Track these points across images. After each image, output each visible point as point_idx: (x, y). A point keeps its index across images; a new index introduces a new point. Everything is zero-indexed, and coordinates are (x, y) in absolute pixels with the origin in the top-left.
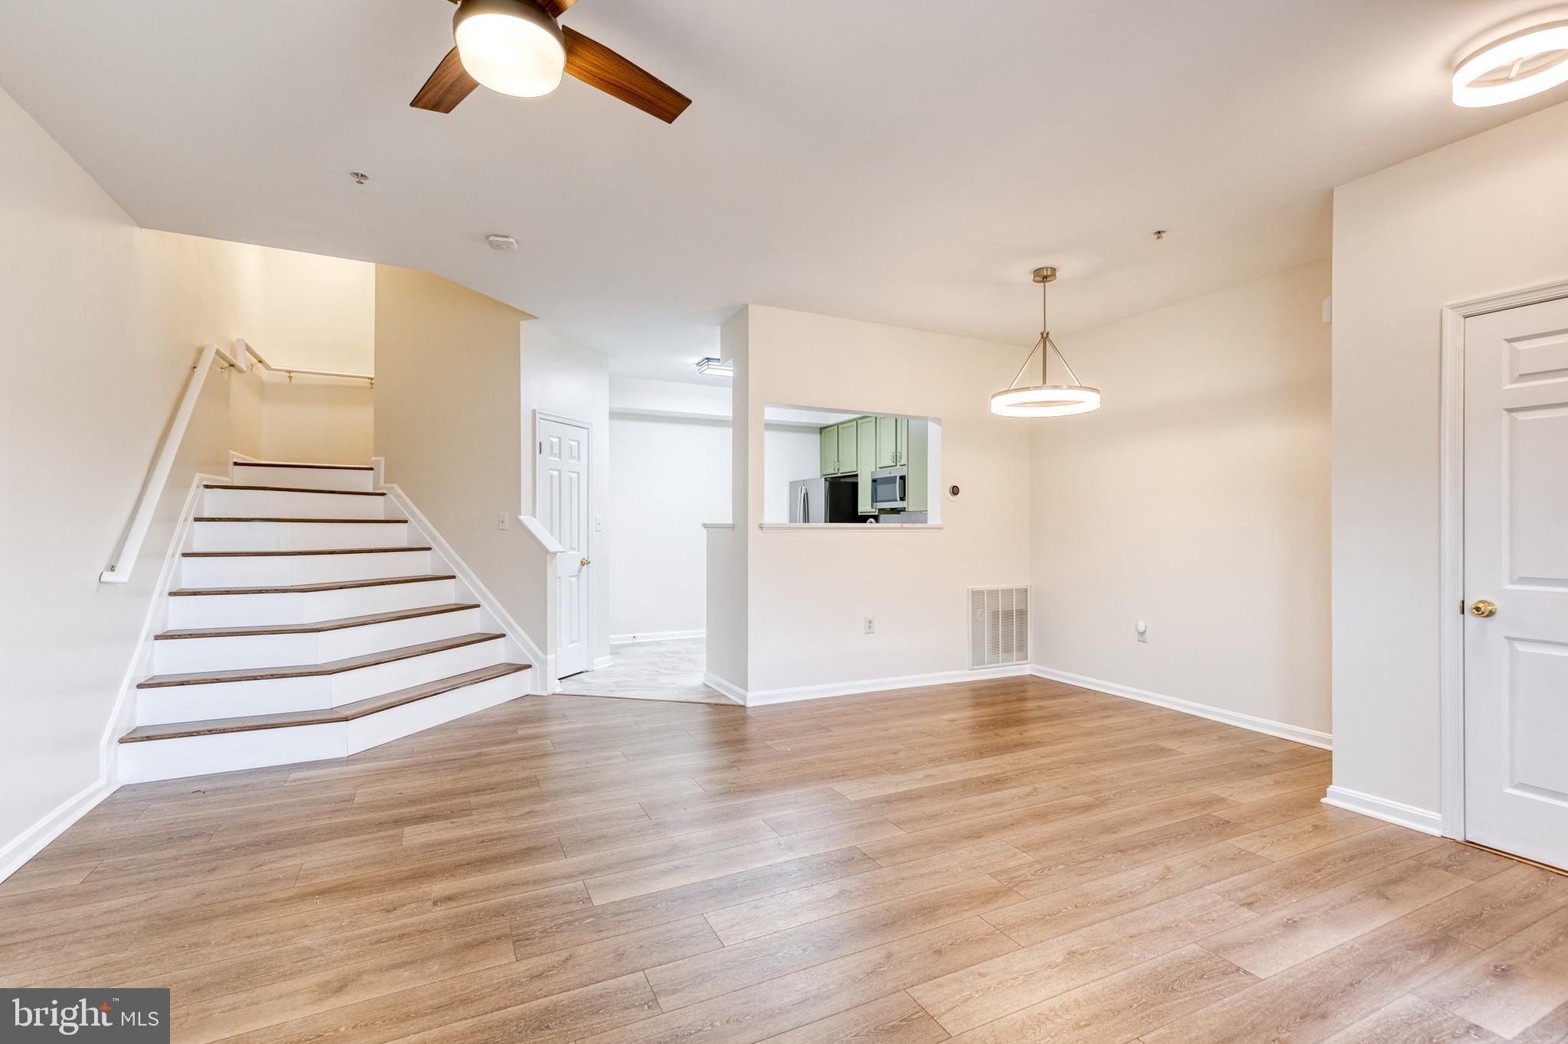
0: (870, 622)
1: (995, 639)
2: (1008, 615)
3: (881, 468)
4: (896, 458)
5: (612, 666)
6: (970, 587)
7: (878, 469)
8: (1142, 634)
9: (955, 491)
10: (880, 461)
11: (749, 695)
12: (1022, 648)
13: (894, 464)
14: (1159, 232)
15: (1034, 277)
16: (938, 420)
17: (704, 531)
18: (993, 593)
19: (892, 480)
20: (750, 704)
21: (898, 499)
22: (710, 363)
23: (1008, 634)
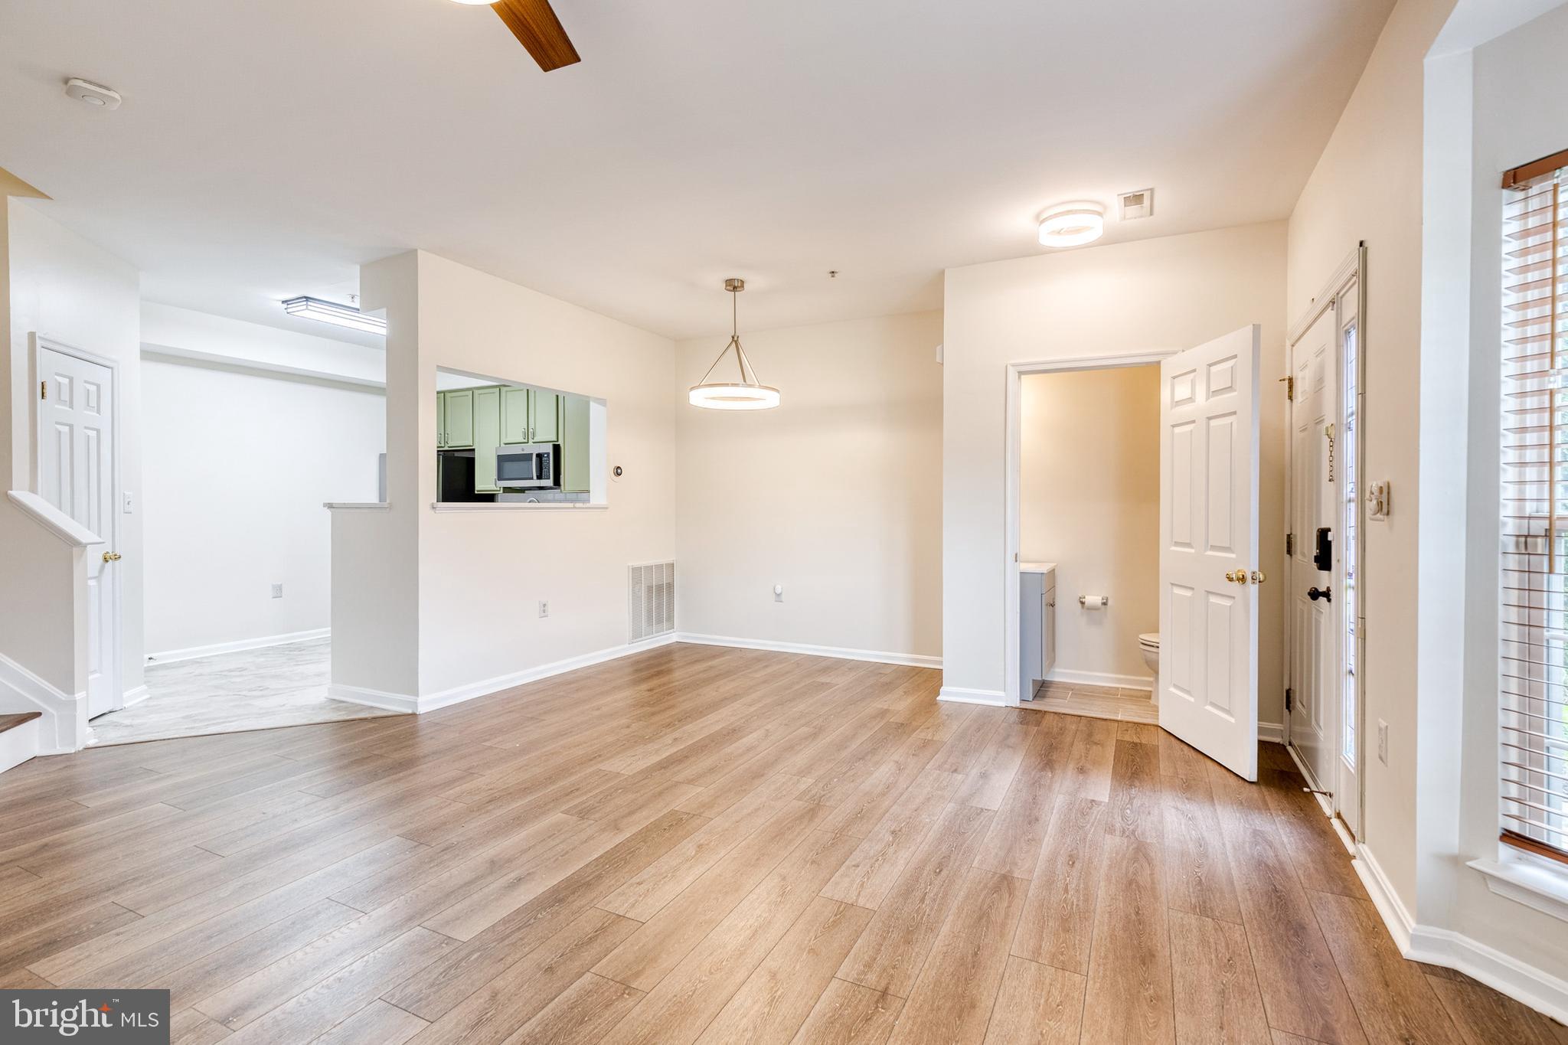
0: (544, 605)
1: (649, 611)
2: (660, 588)
3: (506, 444)
4: (527, 434)
5: (150, 698)
6: (630, 564)
7: (502, 445)
8: (779, 595)
9: (618, 471)
10: (506, 437)
11: (421, 699)
12: (670, 618)
13: (526, 441)
14: (833, 272)
15: (726, 286)
16: (602, 402)
17: (328, 513)
18: (649, 568)
19: (528, 457)
20: (422, 710)
21: (535, 477)
22: (309, 303)
23: (659, 606)
